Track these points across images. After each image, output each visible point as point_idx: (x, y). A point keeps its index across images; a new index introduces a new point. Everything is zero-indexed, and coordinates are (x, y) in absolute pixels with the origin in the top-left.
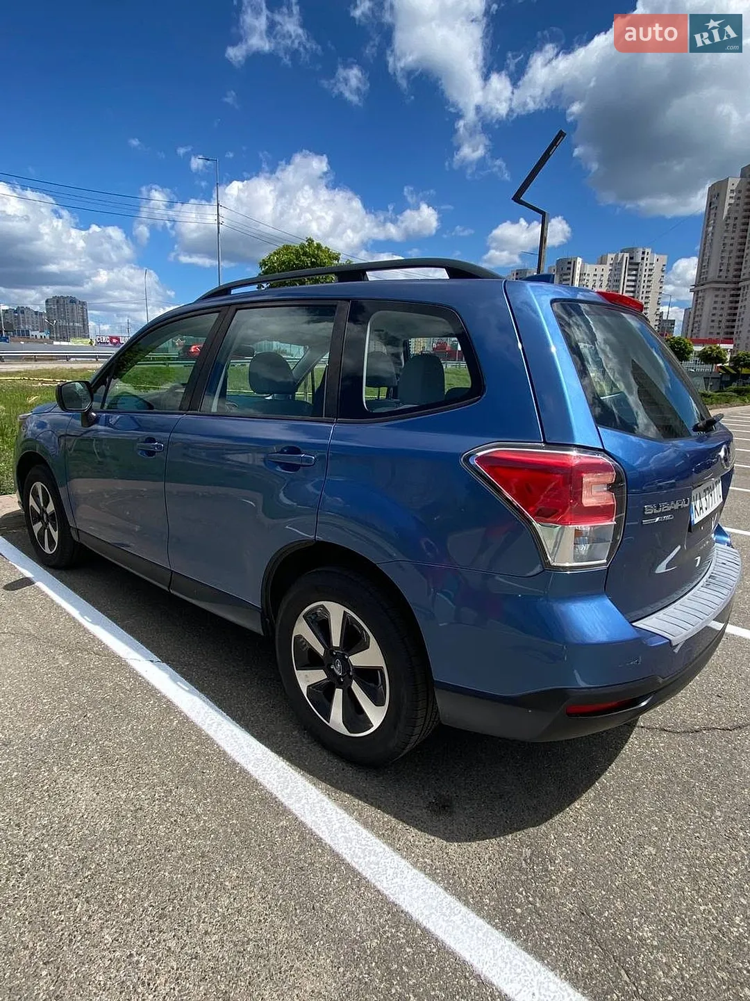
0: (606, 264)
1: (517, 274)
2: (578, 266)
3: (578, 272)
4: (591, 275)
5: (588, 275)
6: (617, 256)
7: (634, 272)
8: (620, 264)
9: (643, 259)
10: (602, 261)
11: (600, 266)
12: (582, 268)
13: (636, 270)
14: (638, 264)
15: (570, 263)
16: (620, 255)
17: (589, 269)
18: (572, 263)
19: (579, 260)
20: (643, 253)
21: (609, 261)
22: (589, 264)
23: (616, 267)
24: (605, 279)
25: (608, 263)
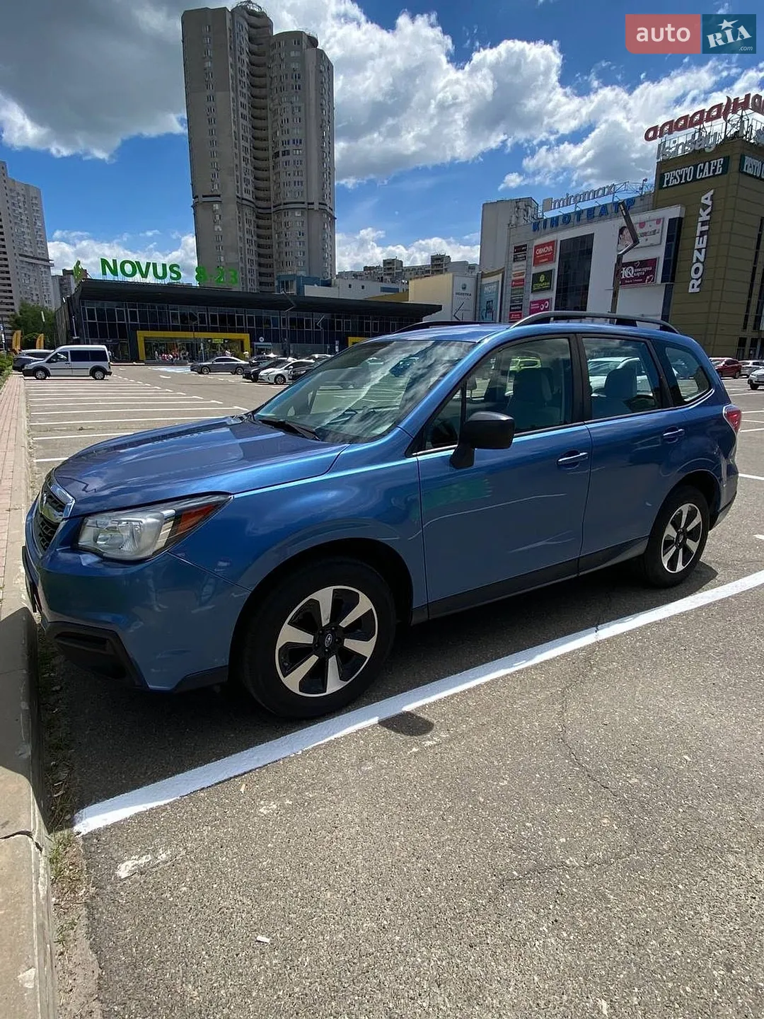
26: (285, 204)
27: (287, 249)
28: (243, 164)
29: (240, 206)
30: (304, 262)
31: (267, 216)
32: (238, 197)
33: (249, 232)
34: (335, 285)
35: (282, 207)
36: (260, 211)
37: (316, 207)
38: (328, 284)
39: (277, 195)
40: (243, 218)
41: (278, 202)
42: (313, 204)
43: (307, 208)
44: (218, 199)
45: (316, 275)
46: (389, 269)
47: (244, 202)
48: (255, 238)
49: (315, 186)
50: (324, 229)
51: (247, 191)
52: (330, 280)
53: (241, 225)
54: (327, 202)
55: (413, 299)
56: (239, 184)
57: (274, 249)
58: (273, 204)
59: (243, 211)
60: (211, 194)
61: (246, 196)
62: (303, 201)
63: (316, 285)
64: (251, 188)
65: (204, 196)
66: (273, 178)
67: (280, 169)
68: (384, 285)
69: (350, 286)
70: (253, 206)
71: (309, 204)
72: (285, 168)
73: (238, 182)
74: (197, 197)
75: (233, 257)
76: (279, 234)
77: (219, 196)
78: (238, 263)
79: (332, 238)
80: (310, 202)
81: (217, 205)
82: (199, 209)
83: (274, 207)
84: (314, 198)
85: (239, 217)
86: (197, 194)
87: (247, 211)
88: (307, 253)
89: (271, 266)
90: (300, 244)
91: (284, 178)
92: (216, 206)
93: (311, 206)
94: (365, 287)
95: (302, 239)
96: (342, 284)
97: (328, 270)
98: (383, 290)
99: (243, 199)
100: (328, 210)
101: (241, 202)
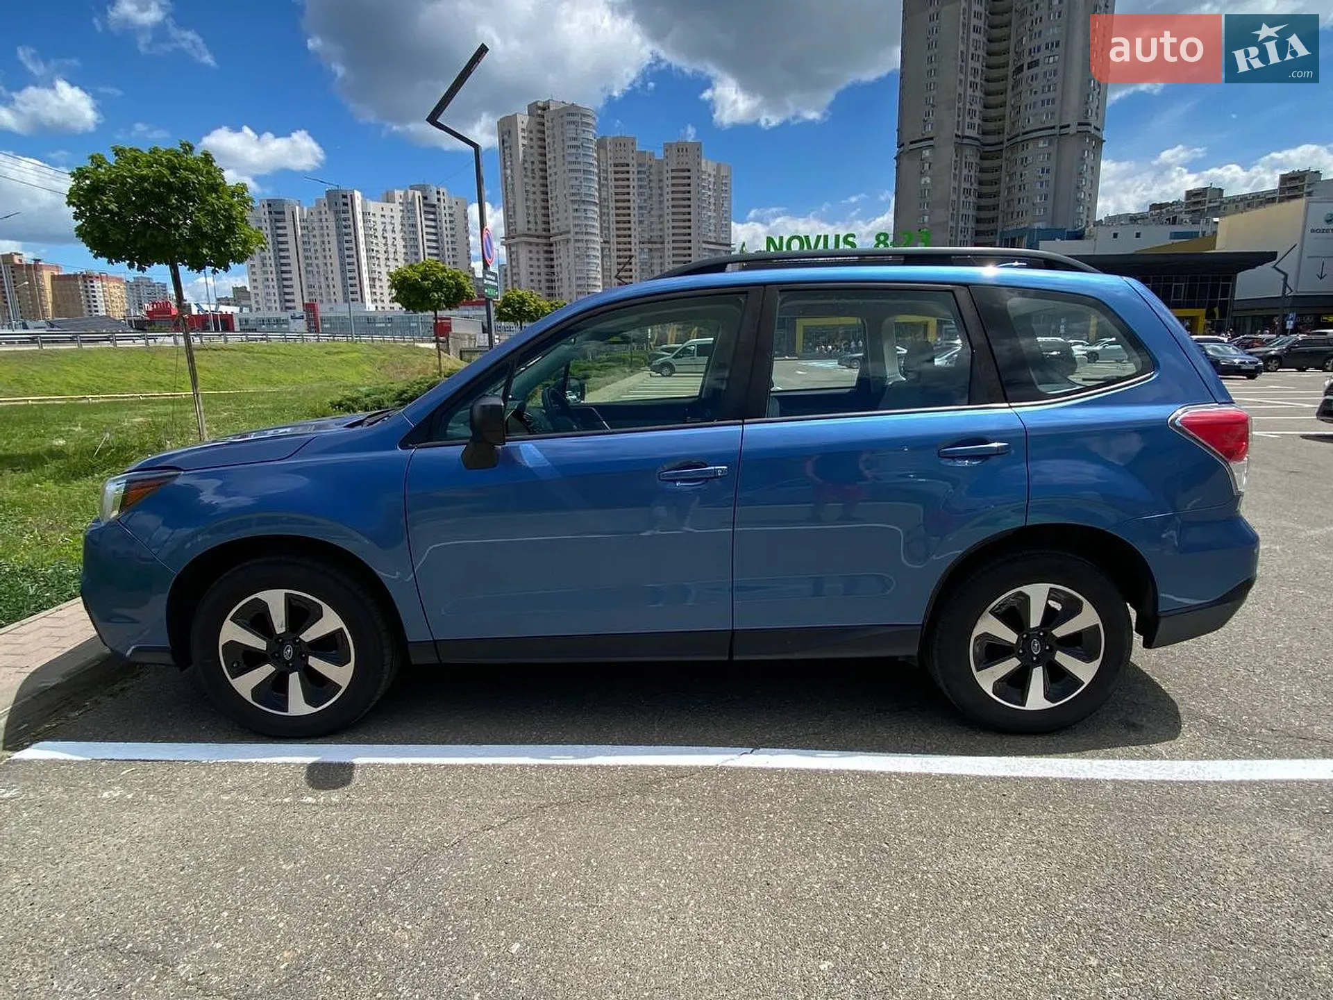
0: (394, 202)
1: (269, 205)
2: (358, 202)
3: (358, 210)
4: (378, 215)
5: (374, 215)
6: (406, 194)
7: (432, 216)
8: (413, 203)
9: (439, 200)
10: (389, 199)
11: (388, 204)
12: (364, 206)
13: (434, 213)
14: (434, 206)
15: (345, 197)
16: (410, 193)
17: (373, 207)
18: (349, 197)
19: (357, 194)
20: (438, 193)
21: (398, 200)
22: (373, 200)
23: (408, 207)
24: (397, 221)
25: (397, 203)
26: (1024, 134)
27: (1022, 194)
28: (970, 91)
29: (959, 147)
30: (1045, 209)
31: (998, 155)
32: (957, 136)
33: (968, 178)
34: (1090, 237)
35: (1019, 139)
36: (987, 149)
37: (1072, 130)
38: (1079, 236)
39: (1013, 123)
40: (961, 161)
41: (1014, 133)
42: (1068, 126)
43: (1057, 135)
44: (931, 142)
45: (1059, 226)
46: (1195, 203)
47: (966, 141)
48: (975, 186)
49: (1074, 99)
50: (1082, 159)
51: (971, 126)
52: (1083, 230)
53: (957, 172)
54: (1092, 120)
55: (1223, 245)
56: (960, 119)
57: (1001, 198)
58: (1006, 137)
59: (962, 153)
60: (921, 138)
61: (968, 132)
62: (1052, 125)
63: (1058, 240)
64: (977, 121)
65: (912, 143)
66: (1010, 101)
67: (1023, 87)
68: (1177, 228)
69: (1115, 236)
70: (977, 143)
71: (1062, 127)
72: (1031, 85)
73: (959, 116)
74: (903, 145)
75: (942, 215)
76: (1011, 176)
77: (932, 139)
78: (947, 222)
79: (1095, 170)
80: (1064, 124)
81: (928, 151)
82: (905, 161)
83: (1008, 140)
84: (1072, 119)
85: (956, 161)
86: (902, 142)
87: (968, 151)
88: (1051, 198)
89: (994, 220)
90: (1041, 186)
91: (1028, 98)
92: (927, 153)
93: (1064, 131)
94: (1141, 235)
95: (1045, 177)
96: (1104, 234)
97: (1084, 217)
98: (1176, 235)
99: (964, 137)
100: (1093, 131)
101: (960, 142)
